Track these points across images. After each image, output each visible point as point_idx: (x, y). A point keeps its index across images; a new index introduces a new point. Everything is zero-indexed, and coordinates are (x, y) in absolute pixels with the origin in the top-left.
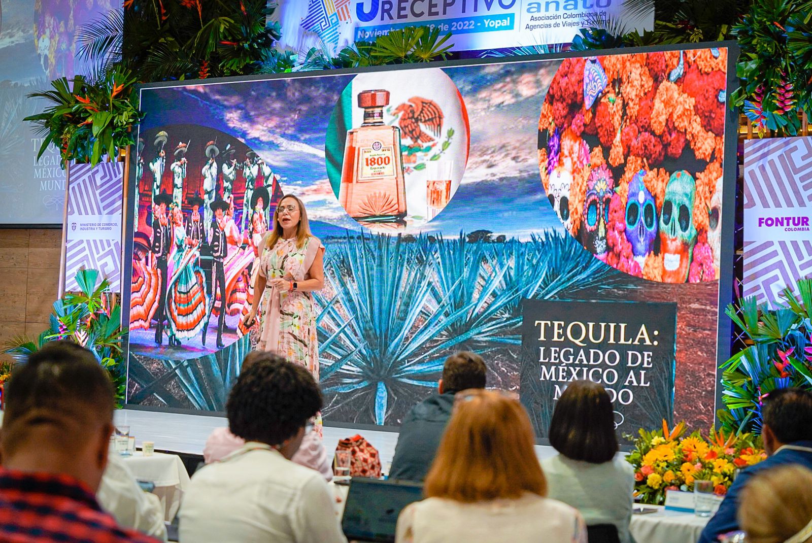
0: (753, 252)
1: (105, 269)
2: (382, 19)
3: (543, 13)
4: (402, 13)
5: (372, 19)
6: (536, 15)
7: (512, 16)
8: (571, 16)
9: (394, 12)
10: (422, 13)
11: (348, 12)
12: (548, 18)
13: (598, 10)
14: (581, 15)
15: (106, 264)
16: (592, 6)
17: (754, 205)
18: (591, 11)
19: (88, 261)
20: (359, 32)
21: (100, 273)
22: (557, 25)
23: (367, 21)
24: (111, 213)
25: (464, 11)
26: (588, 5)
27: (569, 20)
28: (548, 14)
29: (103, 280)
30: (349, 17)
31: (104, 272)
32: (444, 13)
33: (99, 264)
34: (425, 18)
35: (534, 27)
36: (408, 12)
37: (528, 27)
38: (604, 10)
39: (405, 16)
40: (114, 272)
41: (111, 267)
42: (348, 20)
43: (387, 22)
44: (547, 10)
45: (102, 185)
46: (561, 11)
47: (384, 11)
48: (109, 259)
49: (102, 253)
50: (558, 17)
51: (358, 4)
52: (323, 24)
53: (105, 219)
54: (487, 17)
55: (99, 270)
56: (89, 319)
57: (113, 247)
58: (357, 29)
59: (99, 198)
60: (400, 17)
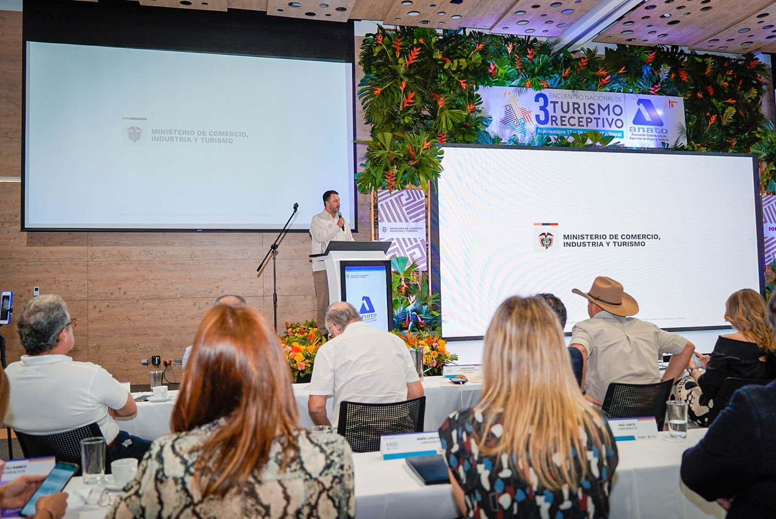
0: (768, 241)
1: (414, 256)
2: (552, 125)
3: (637, 132)
4: (563, 123)
5: (545, 124)
6: (634, 133)
7: (622, 132)
8: (651, 135)
9: (559, 122)
10: (575, 125)
11: (530, 119)
12: (640, 135)
13: (663, 135)
14: (655, 136)
15: (414, 253)
16: (659, 132)
17: (767, 222)
18: (659, 134)
19: (398, 251)
20: (539, 130)
21: (410, 259)
22: (645, 139)
23: (542, 124)
24: (417, 221)
25: (597, 126)
26: (658, 132)
27: (650, 137)
28: (639, 133)
29: (412, 263)
30: (531, 121)
31: (412, 259)
32: (587, 126)
33: (408, 253)
34: (577, 127)
35: (633, 139)
36: (567, 122)
37: (630, 138)
38: (665, 135)
39: (566, 125)
40: (420, 258)
41: (418, 255)
42: (531, 123)
43: (554, 126)
44: (639, 131)
45: (407, 204)
46: (646, 133)
47: (552, 121)
48: (417, 250)
49: (410, 246)
50: (645, 135)
51: (536, 115)
52: (515, 123)
53: (412, 224)
54: (610, 131)
55: (409, 257)
56: (404, 288)
57: (419, 242)
58: (537, 128)
59: (405, 212)
60: (562, 125)
